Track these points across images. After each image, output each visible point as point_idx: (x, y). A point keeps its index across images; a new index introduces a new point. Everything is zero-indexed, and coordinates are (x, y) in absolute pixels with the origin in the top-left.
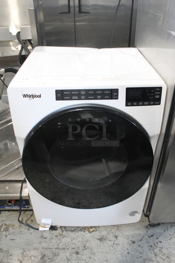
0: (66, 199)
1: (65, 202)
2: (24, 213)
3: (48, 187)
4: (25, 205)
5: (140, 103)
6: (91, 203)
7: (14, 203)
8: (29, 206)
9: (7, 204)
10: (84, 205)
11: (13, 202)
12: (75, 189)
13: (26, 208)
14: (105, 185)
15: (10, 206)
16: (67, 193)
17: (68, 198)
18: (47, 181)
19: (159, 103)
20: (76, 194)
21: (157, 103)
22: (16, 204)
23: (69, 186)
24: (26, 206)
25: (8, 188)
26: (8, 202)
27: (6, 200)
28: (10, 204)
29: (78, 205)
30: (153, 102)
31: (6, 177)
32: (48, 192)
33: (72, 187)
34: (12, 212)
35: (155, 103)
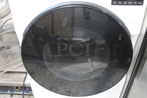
0: (60, 88)
1: (59, 90)
2: (29, 97)
3: (48, 78)
4: (28, 91)
5: (125, 3)
6: (79, 92)
7: (21, 89)
8: (32, 92)
9: (16, 90)
10: (74, 93)
11: (19, 88)
12: (67, 81)
13: (29, 93)
14: (89, 79)
15: (17, 91)
16: (61, 84)
17: (61, 87)
18: (48, 74)
19: (142, 3)
20: (68, 84)
21: (140, 3)
22: (21, 90)
23: (63, 78)
24: (30, 92)
25: (16, 77)
26: (16, 88)
27: (14, 87)
28: (18, 90)
29: (69, 93)
30: (136, 2)
31: (16, 69)
32: (48, 82)
33: (65, 79)
34: (21, 95)
35: (138, 3)
